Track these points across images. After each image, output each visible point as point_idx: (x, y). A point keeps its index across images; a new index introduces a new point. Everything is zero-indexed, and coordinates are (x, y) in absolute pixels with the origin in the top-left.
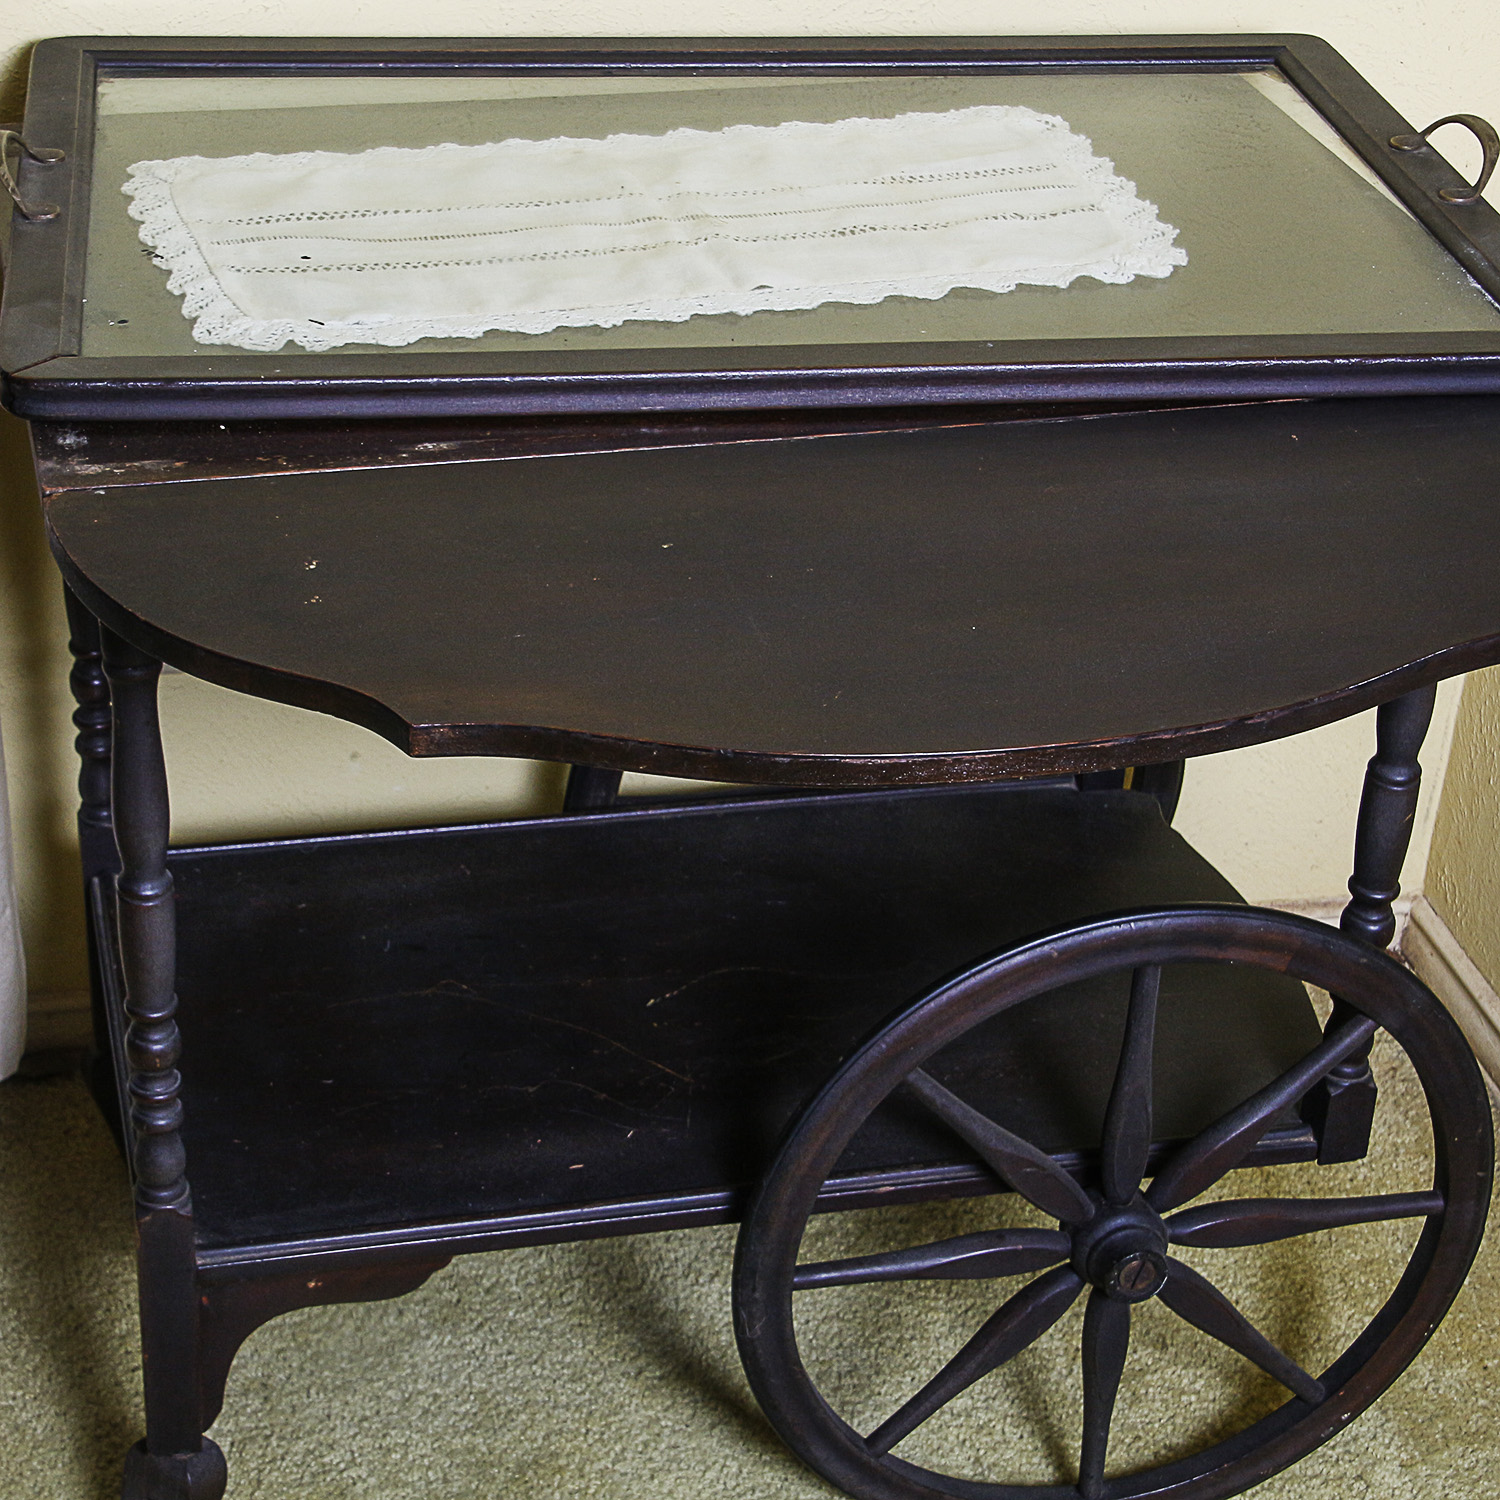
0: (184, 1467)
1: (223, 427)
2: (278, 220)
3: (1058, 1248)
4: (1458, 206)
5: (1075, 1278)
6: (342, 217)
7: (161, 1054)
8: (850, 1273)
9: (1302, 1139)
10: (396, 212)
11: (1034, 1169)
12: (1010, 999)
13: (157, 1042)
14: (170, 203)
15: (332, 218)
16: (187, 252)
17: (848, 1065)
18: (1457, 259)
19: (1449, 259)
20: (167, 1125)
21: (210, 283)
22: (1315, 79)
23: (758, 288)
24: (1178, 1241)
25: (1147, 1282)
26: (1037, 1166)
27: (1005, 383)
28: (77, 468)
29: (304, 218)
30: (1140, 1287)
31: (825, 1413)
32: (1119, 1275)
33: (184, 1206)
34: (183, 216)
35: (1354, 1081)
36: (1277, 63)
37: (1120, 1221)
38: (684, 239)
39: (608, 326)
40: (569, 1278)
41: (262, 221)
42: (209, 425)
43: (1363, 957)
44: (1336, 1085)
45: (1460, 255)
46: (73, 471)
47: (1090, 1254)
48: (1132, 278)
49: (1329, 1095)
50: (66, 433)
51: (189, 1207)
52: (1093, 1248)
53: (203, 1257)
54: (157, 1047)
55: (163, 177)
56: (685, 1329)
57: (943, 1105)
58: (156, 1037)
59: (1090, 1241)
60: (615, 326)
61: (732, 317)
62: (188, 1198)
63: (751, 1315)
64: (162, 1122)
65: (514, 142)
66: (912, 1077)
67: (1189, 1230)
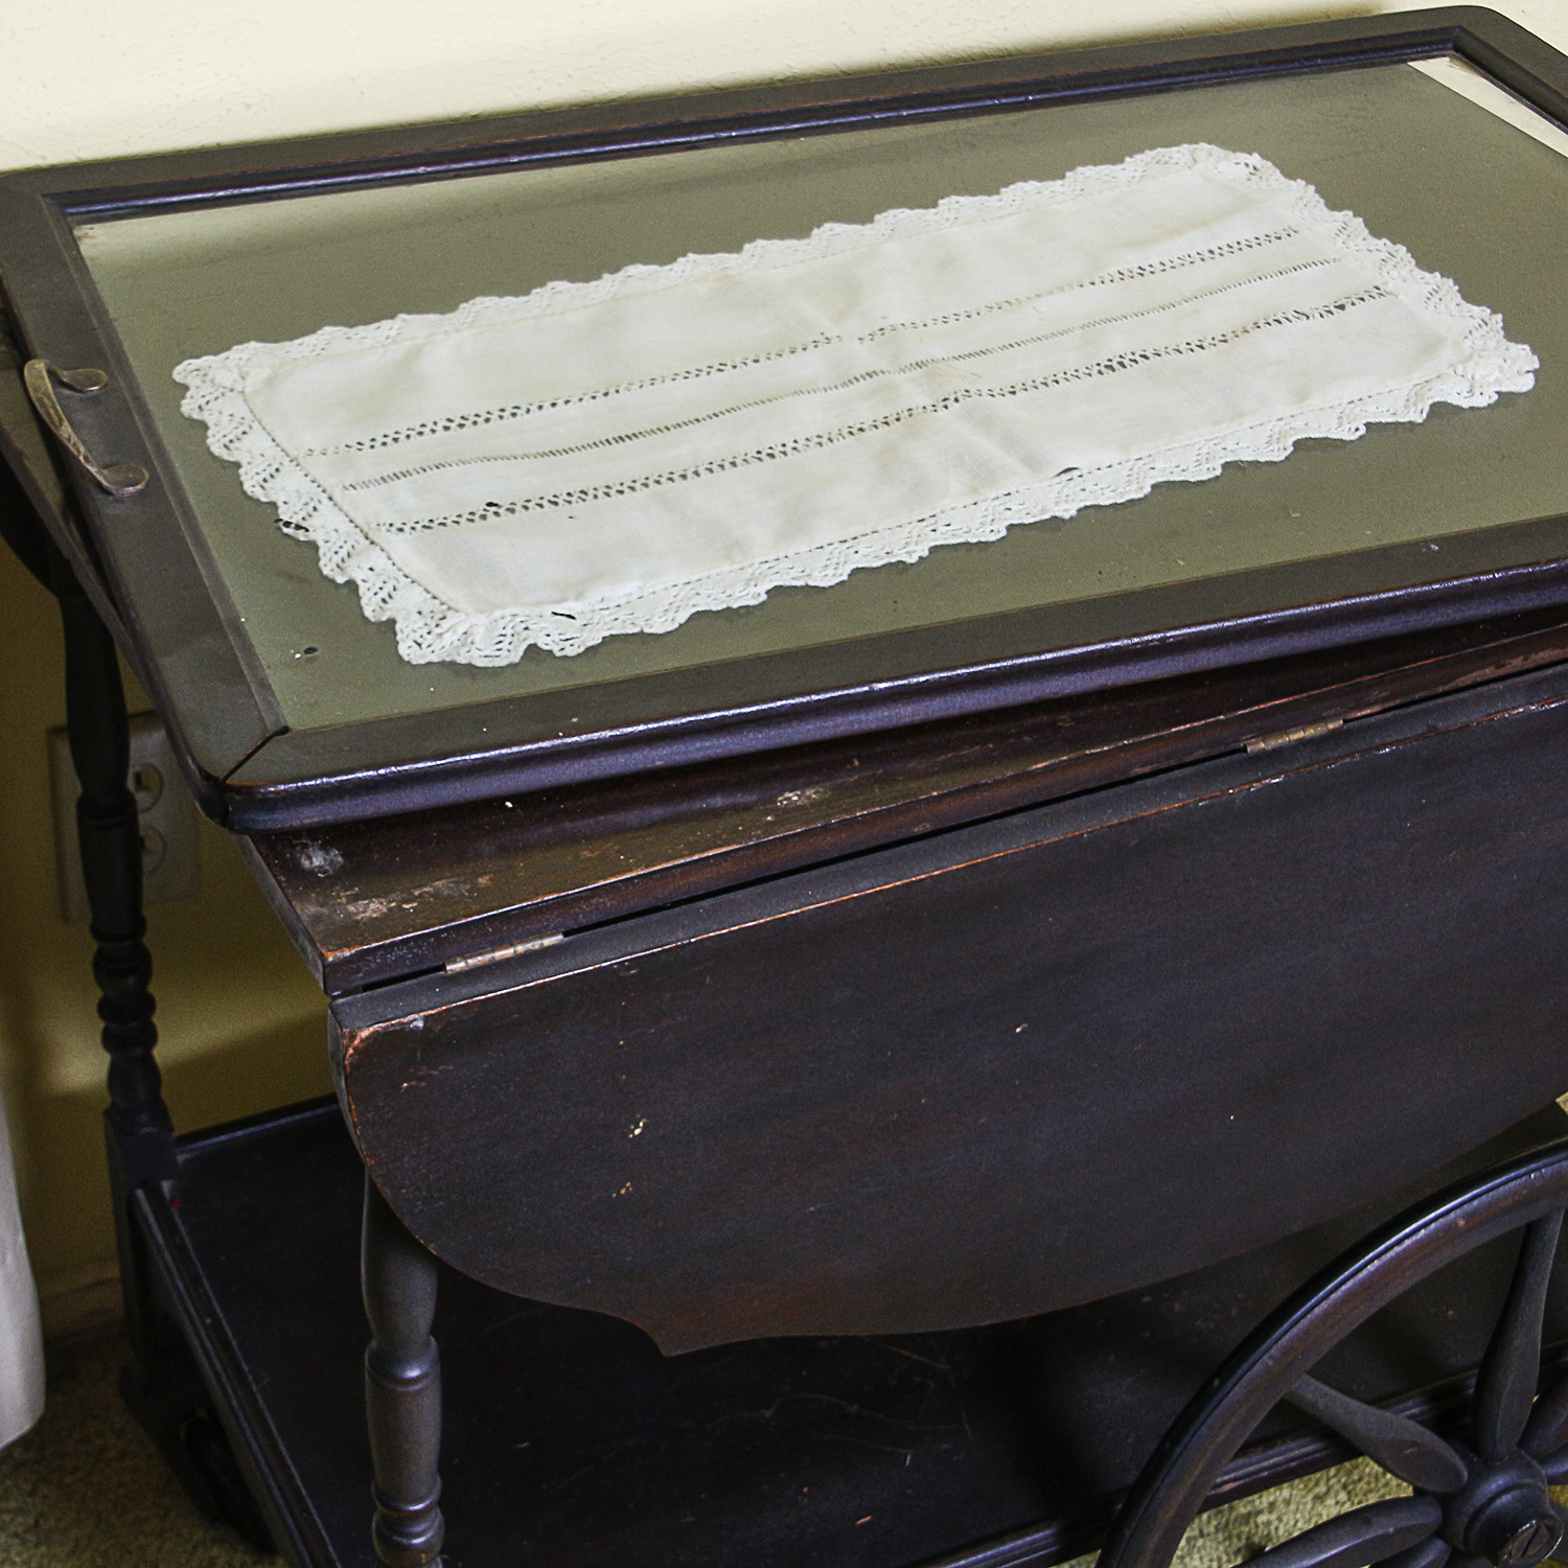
1: (509, 804)
2: (408, 437)
6: (487, 420)
10: (554, 405)
14: (255, 425)
15: (475, 423)
16: (319, 506)
21: (376, 558)
22: (1523, 69)
23: (1065, 471)
28: (351, 908)
29: (439, 428)
34: (285, 445)
36: (1457, 49)
38: (929, 403)
39: (914, 559)
41: (389, 440)
42: (493, 804)
46: (349, 915)
48: (1496, 397)
50: (305, 846)
55: (228, 385)
59: (1469, 1509)
60: (921, 558)
65: (635, 270)
66: (1296, 1386)
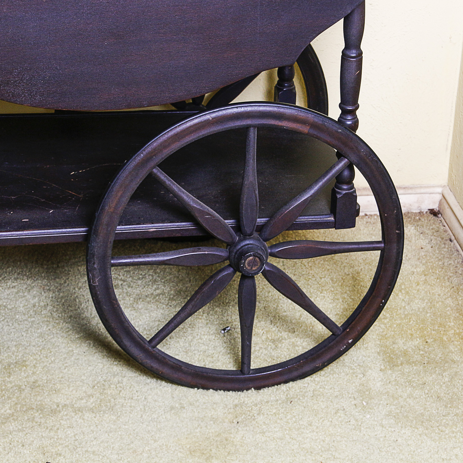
3: (223, 254)
5: (232, 269)
9: (329, 219)
11: (209, 217)
17: (128, 163)
24: (273, 255)
26: (210, 215)
30: (254, 269)
31: (128, 324)
32: (245, 262)
35: (347, 191)
37: (248, 242)
40: (46, 306)
43: (341, 129)
44: (340, 193)
47: (235, 255)
49: (337, 197)
52: (236, 253)
56: (92, 323)
59: (235, 251)
63: (93, 275)
66: (155, 171)
67: (277, 250)
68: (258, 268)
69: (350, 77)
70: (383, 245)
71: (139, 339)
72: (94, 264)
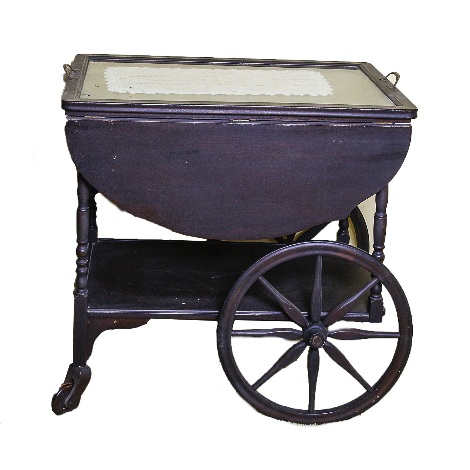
0: (80, 369)
3: (299, 333)
4: (391, 88)
5: (304, 344)
7: (83, 253)
8: (246, 333)
9: (366, 316)
12: (284, 259)
13: (83, 250)
18: (388, 97)
19: (386, 97)
20: (83, 272)
24: (330, 336)
25: (320, 343)
26: (293, 308)
27: (281, 110)
30: (318, 344)
32: (312, 339)
33: (85, 295)
35: (377, 299)
37: (315, 327)
39: (197, 94)
43: (373, 260)
44: (373, 300)
45: (388, 96)
47: (307, 335)
49: (371, 302)
51: (87, 295)
53: (89, 310)
54: (82, 251)
57: (269, 287)
58: (82, 248)
60: (199, 95)
61: (225, 95)
62: (87, 293)
63: (220, 341)
64: (82, 271)
66: (260, 278)
67: (333, 333)
68: (320, 344)
69: (380, 229)
70: (399, 335)
71: (246, 384)
72: (221, 333)
